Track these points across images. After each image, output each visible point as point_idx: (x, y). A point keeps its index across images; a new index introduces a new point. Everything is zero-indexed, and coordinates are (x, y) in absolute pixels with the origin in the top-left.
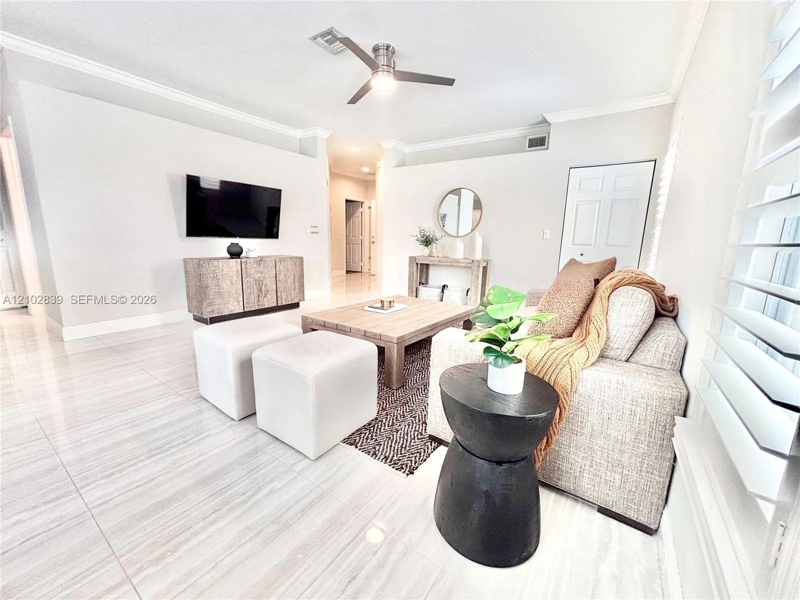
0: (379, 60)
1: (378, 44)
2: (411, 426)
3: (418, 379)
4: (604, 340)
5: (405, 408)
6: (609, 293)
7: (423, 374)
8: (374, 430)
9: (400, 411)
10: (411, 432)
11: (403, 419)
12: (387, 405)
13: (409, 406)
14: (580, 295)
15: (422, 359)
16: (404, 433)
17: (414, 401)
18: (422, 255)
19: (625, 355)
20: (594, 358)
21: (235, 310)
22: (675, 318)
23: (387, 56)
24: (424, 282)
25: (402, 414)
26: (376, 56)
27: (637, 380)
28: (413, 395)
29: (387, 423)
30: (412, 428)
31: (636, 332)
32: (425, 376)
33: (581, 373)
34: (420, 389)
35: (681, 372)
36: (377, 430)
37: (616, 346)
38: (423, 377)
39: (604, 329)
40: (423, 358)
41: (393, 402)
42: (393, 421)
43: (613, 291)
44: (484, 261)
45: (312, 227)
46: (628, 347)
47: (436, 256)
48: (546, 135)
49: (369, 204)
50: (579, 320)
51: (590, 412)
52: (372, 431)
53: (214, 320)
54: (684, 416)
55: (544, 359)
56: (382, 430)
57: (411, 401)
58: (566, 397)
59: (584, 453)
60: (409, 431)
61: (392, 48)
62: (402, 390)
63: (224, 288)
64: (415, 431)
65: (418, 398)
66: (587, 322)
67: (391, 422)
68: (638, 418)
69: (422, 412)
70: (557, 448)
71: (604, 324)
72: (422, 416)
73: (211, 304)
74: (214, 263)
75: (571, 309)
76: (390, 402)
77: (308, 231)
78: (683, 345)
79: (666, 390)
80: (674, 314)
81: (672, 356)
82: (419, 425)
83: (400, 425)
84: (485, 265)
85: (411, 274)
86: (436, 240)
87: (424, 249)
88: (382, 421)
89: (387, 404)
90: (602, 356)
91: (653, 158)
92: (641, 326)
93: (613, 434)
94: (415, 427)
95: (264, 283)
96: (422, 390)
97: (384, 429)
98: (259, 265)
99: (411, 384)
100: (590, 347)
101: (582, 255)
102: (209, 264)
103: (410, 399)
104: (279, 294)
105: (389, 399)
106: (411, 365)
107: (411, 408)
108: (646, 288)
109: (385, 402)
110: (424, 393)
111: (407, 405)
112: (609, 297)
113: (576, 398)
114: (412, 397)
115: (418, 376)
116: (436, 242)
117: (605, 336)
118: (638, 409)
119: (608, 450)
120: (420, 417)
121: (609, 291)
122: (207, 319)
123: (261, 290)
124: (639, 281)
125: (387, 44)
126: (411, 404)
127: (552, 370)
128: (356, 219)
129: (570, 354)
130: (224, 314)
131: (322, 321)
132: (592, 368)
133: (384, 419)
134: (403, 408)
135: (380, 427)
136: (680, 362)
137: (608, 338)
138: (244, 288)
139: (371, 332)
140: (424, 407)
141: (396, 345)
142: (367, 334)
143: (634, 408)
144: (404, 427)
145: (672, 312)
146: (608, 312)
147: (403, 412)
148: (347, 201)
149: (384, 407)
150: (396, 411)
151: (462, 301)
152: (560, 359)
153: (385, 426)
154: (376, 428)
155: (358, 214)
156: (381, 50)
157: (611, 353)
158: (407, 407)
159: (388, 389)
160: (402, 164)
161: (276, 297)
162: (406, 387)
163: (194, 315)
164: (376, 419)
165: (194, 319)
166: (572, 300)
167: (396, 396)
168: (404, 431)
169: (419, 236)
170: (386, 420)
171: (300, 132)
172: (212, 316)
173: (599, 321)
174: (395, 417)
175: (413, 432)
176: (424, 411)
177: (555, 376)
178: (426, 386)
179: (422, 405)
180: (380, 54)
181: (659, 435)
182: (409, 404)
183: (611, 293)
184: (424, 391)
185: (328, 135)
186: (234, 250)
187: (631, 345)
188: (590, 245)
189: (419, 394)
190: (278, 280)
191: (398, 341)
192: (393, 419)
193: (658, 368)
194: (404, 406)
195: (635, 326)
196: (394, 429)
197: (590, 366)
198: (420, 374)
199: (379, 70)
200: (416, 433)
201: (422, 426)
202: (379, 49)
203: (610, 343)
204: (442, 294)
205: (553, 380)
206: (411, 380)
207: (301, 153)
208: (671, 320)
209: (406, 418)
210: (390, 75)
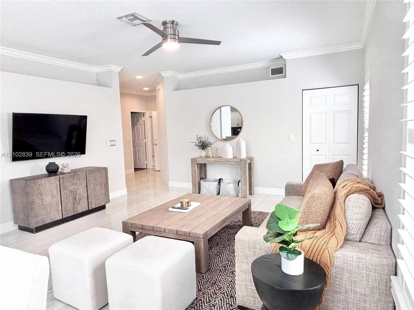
0: (167, 31)
1: (166, 20)
2: (223, 301)
3: (218, 262)
4: (345, 230)
5: (215, 287)
6: (344, 199)
7: (220, 258)
8: (197, 307)
9: (212, 289)
10: (224, 305)
11: (215, 296)
12: (202, 287)
13: (217, 285)
14: (327, 201)
15: (217, 245)
16: (219, 307)
17: (220, 280)
18: (200, 156)
19: (358, 237)
20: (341, 244)
21: (56, 218)
22: (384, 208)
23: (173, 28)
24: (203, 177)
25: (214, 292)
26: (165, 28)
27: (367, 255)
28: (218, 276)
29: (205, 301)
30: (224, 302)
31: (363, 223)
32: (222, 259)
33: (335, 254)
34: (222, 271)
35: (391, 245)
36: (199, 307)
37: (353, 233)
38: (221, 260)
39: (344, 223)
40: (218, 243)
41: (205, 284)
42: (209, 299)
43: (346, 197)
44: (249, 159)
45: (111, 141)
46: (359, 232)
47: (211, 157)
48: (283, 66)
49: (150, 114)
50: (328, 216)
51: (343, 278)
52: (196, 308)
53: (39, 229)
54: (396, 275)
55: (312, 246)
56: (203, 307)
57: (218, 281)
58: (328, 270)
59: (343, 305)
60: (223, 305)
61: (175, 22)
62: (209, 273)
63: (46, 201)
64: (227, 304)
65: (222, 277)
66: (334, 219)
67: (207, 299)
68: (371, 279)
69: (228, 288)
70: (326, 304)
71: (344, 219)
72: (229, 292)
73: (36, 216)
74: (38, 182)
75: (323, 211)
76: (203, 284)
77: (108, 144)
78: (390, 229)
79: (384, 260)
80: (383, 206)
81: (385, 236)
82: (228, 299)
83: (215, 301)
84: (249, 161)
85: (193, 172)
86: (211, 144)
87: (201, 151)
88: (201, 300)
89: (200, 286)
90: (346, 240)
91: (357, 83)
92: (365, 219)
93: (358, 290)
94: (226, 301)
95: (78, 193)
96: (223, 271)
97: (205, 306)
98: (74, 179)
99: (214, 267)
100: (338, 236)
101: (318, 150)
102: (34, 183)
103: (217, 280)
104: (89, 200)
105: (201, 281)
106: (210, 251)
107: (219, 287)
108: (365, 193)
109: (199, 285)
110: (225, 274)
111: (216, 284)
112: (344, 202)
113: (333, 270)
114: (218, 277)
115: (217, 260)
116: (210, 146)
117: (345, 228)
118: (370, 273)
119: (357, 301)
120: (228, 292)
121: (344, 198)
122: (33, 228)
123: (75, 199)
124: (360, 190)
125: (172, 20)
126: (218, 283)
127: (318, 253)
128: (139, 126)
129: (327, 242)
130: (46, 223)
131: (140, 225)
132: (341, 249)
133: (202, 298)
134: (214, 287)
135: (201, 305)
136: (389, 239)
137: (347, 228)
138: (62, 199)
139: (181, 231)
140: (228, 284)
141: (202, 240)
142: (179, 233)
143: (368, 272)
144: (218, 302)
145: (381, 204)
146: (345, 211)
147: (214, 290)
148: (132, 113)
149: (200, 288)
150: (209, 291)
151: (235, 190)
152: (321, 246)
153: (204, 303)
154: (198, 306)
155: (141, 122)
156: (168, 24)
157: (350, 237)
158: (216, 286)
159: (199, 273)
160: (178, 88)
161: (87, 203)
162: (211, 270)
163: (19, 225)
164: (197, 298)
165: (19, 229)
166: (322, 206)
167: (206, 278)
168: (219, 305)
169: (197, 142)
170: (204, 299)
171: (97, 68)
172: (38, 226)
173: (340, 218)
174: (210, 295)
175: (225, 305)
176: (229, 287)
177: (320, 257)
178: (225, 267)
179: (226, 283)
180: (168, 27)
181: (384, 288)
182: (217, 283)
183: (345, 199)
184: (225, 271)
185: (120, 70)
186: (53, 168)
187: (361, 231)
188: (323, 143)
189: (222, 274)
190: (88, 189)
191: (204, 237)
192: (209, 297)
193: (378, 244)
194: (214, 286)
195: (362, 220)
196: (211, 305)
197: (340, 249)
198: (218, 258)
199: (168, 38)
200: (228, 305)
201: (231, 300)
202: (167, 23)
203: (349, 231)
204: (219, 186)
205: (319, 260)
206: (213, 264)
207: (99, 85)
208: (381, 210)
209: (218, 295)
210: (176, 41)
